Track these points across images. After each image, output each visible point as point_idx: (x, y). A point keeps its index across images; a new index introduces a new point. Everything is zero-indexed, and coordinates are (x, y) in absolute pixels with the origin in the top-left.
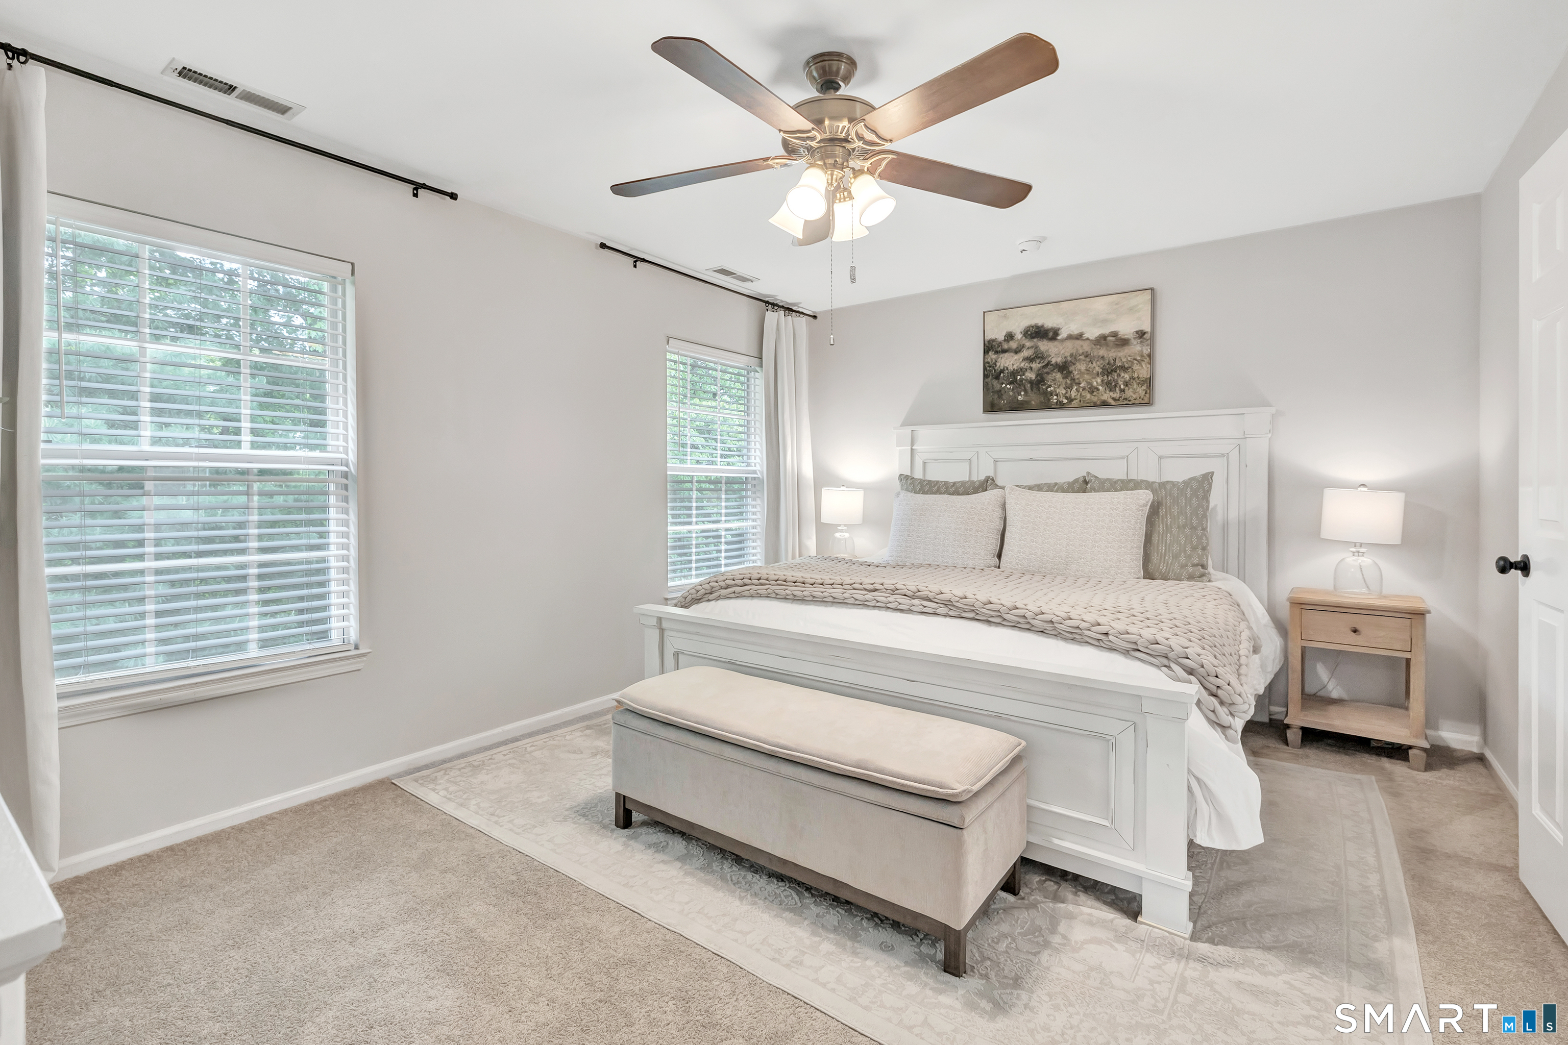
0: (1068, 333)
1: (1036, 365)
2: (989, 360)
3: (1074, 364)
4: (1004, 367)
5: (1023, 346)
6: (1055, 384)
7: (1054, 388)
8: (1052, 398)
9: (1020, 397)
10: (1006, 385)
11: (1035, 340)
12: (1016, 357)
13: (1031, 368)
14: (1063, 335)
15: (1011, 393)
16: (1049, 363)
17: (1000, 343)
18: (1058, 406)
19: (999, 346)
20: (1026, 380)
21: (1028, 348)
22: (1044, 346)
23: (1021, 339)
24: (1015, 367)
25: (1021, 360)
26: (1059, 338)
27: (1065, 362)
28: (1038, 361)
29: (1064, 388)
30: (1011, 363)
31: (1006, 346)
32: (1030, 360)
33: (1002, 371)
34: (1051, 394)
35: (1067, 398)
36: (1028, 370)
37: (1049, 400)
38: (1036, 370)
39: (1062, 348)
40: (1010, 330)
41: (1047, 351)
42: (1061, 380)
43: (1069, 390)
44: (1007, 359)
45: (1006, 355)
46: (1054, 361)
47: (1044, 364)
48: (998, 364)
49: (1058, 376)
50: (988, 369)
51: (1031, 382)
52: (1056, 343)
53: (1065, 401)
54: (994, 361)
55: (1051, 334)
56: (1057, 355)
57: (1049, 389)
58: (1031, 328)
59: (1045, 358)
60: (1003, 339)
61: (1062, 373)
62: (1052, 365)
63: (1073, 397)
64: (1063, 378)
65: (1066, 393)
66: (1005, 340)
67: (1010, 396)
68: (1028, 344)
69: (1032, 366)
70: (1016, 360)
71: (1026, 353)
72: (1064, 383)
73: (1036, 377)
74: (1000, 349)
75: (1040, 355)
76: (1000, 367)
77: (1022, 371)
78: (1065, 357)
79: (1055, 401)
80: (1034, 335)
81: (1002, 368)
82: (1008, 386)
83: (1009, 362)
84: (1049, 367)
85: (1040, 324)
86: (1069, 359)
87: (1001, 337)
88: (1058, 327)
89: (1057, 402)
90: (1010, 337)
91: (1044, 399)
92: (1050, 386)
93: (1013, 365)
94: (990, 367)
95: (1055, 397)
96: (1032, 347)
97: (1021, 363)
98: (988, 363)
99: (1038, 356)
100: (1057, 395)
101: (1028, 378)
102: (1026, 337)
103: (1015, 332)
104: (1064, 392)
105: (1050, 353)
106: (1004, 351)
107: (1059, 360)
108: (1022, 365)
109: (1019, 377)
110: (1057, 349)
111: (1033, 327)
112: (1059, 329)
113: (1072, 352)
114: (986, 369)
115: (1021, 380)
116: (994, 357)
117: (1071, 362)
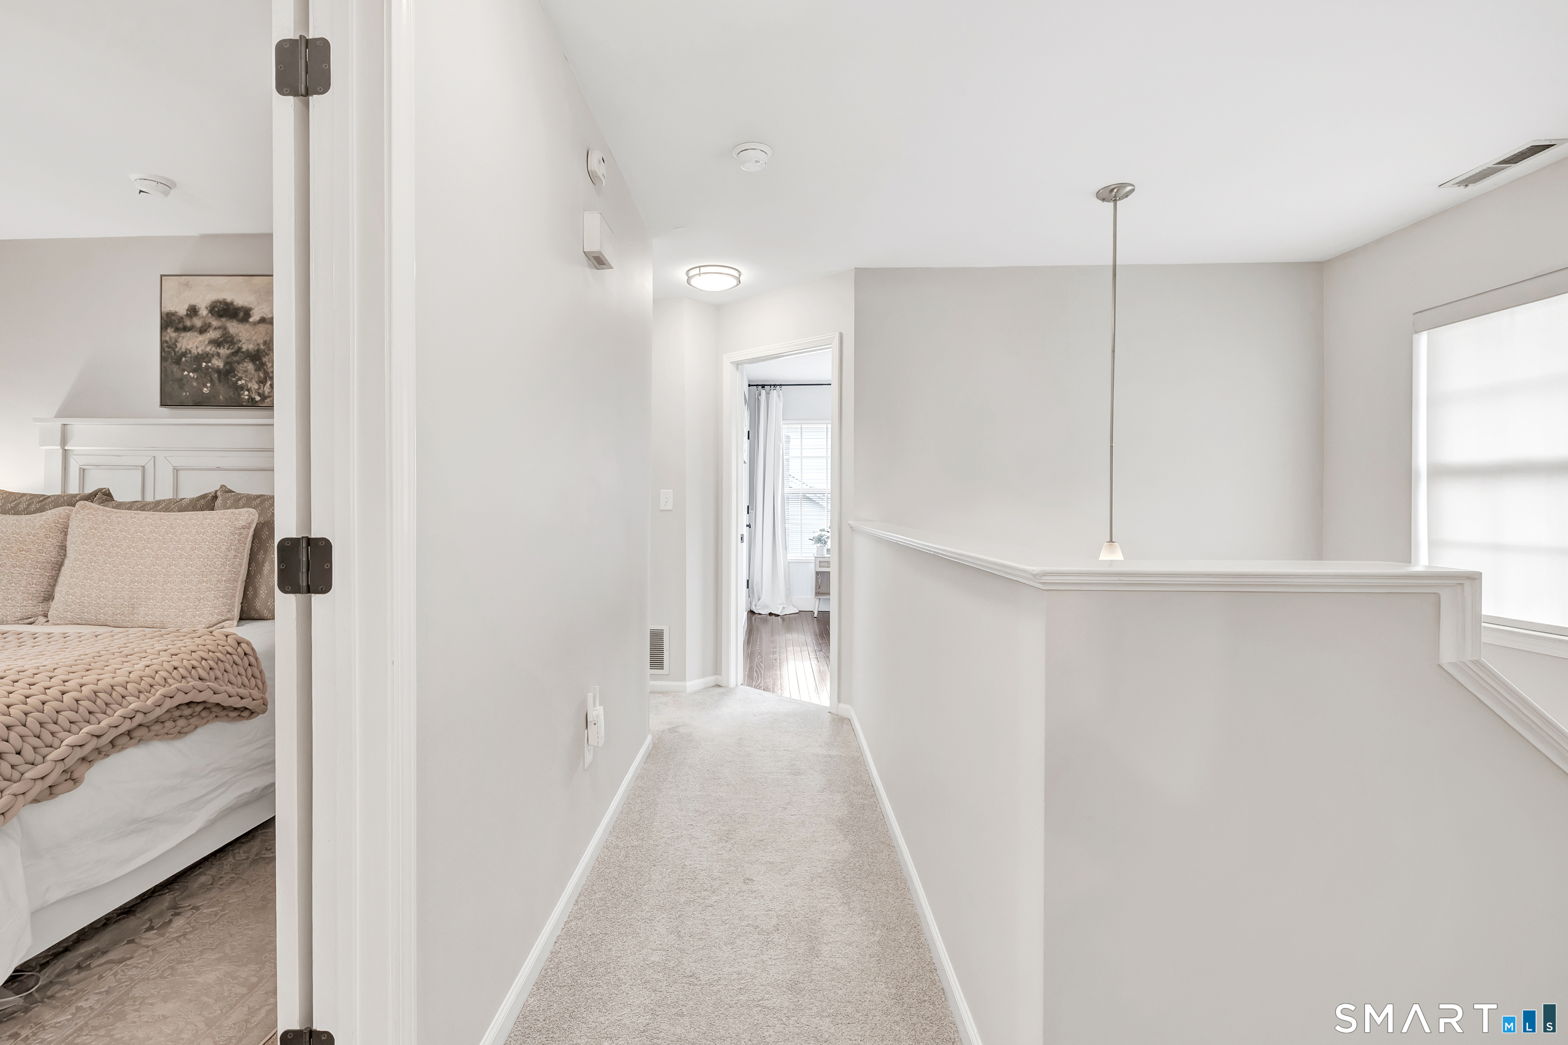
0: (261, 315)
1: (224, 351)
2: (167, 339)
3: (267, 355)
4: (186, 349)
5: (209, 326)
6: (246, 376)
7: (246, 381)
8: (243, 394)
9: (205, 389)
10: (189, 373)
11: (224, 319)
12: (201, 338)
13: (218, 354)
14: (255, 317)
15: (195, 384)
16: (240, 349)
17: (182, 318)
18: (250, 404)
19: (180, 322)
20: (213, 368)
21: (215, 328)
22: (233, 327)
23: (207, 316)
24: (200, 350)
25: (206, 343)
26: (251, 320)
27: (258, 350)
28: (226, 346)
29: (257, 382)
30: (194, 345)
31: (188, 323)
32: (217, 343)
33: (184, 354)
34: (242, 388)
35: (259, 395)
36: (215, 357)
37: (239, 395)
38: (224, 357)
39: (253, 333)
40: (193, 302)
41: (237, 335)
42: (253, 372)
43: (262, 385)
44: (189, 340)
45: (189, 334)
46: (244, 348)
47: (233, 351)
48: (179, 345)
49: (250, 367)
50: (167, 349)
51: (218, 371)
52: (247, 326)
53: (258, 398)
54: (173, 341)
55: (241, 314)
56: (249, 341)
57: (240, 383)
58: (219, 304)
59: (235, 344)
60: (185, 312)
61: (254, 364)
62: (243, 352)
63: (266, 393)
64: (256, 370)
65: (259, 388)
66: (187, 315)
67: (194, 387)
68: (215, 323)
69: (219, 351)
70: (200, 341)
71: (212, 335)
72: (256, 376)
73: (225, 366)
74: (181, 325)
75: (229, 339)
76: (181, 348)
77: (206, 357)
78: (258, 345)
79: (246, 397)
80: (221, 313)
81: (184, 350)
82: (191, 374)
83: (193, 343)
84: (240, 354)
85: (229, 300)
86: (262, 347)
87: (182, 310)
88: (250, 306)
89: (248, 399)
90: (193, 311)
91: (234, 394)
92: (240, 379)
93: (197, 348)
94: (169, 347)
95: (246, 393)
96: (220, 328)
97: (206, 346)
98: (166, 342)
99: (226, 340)
100: (248, 390)
101: (216, 366)
102: (212, 315)
103: (200, 306)
104: (256, 387)
105: (241, 338)
106: (186, 329)
107: (251, 347)
108: (208, 349)
109: (204, 364)
110: (248, 334)
111: (220, 302)
112: (250, 309)
113: (265, 339)
114: (164, 350)
115: (207, 368)
116: (174, 335)
117: (264, 351)
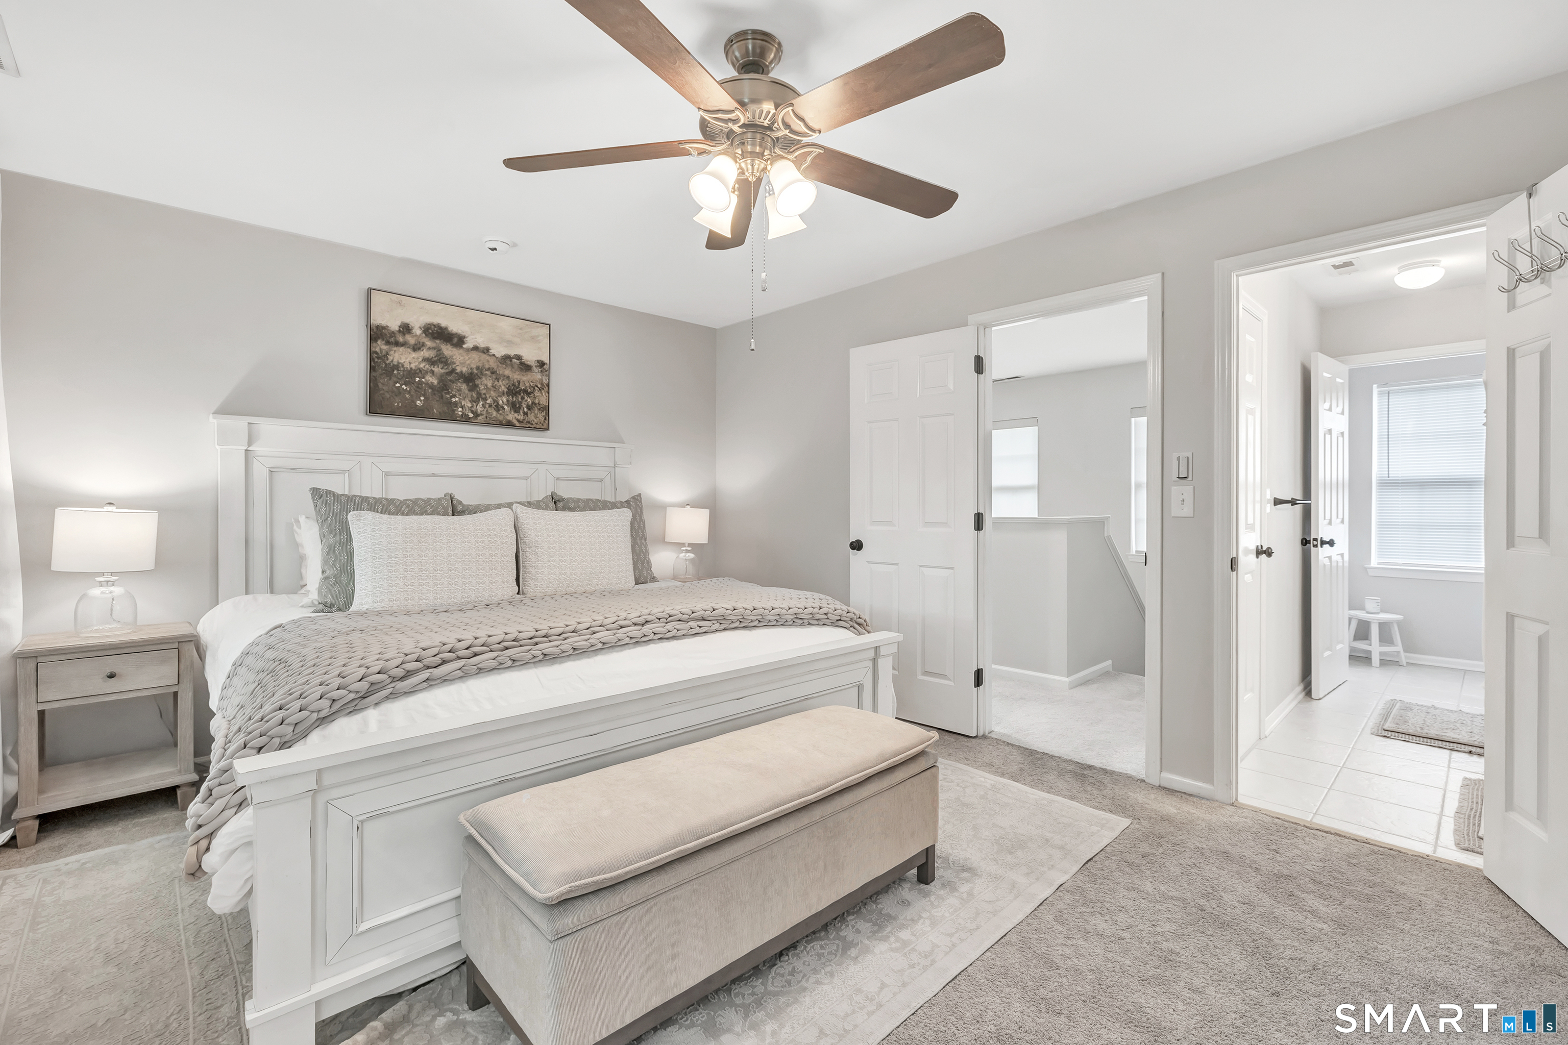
0: (474, 344)
1: (437, 370)
2: (378, 350)
3: (480, 378)
4: (399, 363)
5: (423, 345)
6: (460, 395)
7: (459, 399)
8: (457, 410)
9: (419, 402)
10: (401, 385)
11: (438, 341)
12: (414, 355)
13: (433, 372)
14: (469, 344)
15: (407, 396)
16: (453, 370)
17: (393, 332)
18: (464, 419)
19: (391, 337)
20: (427, 384)
21: (429, 348)
22: (448, 350)
23: (420, 335)
24: (413, 366)
25: (420, 360)
26: (464, 346)
27: (471, 373)
28: (441, 366)
29: (470, 401)
30: (408, 360)
31: (401, 339)
32: (431, 362)
33: (397, 367)
34: (456, 404)
35: (472, 412)
36: (429, 373)
37: (454, 411)
38: (438, 375)
39: (467, 358)
40: (407, 321)
41: (451, 357)
42: (467, 392)
43: (475, 404)
44: (402, 354)
45: (401, 349)
46: (458, 370)
47: (447, 371)
48: (390, 358)
49: (464, 387)
50: (376, 360)
51: (431, 386)
52: (461, 351)
53: (471, 415)
54: (384, 353)
55: (455, 340)
56: (462, 364)
57: (453, 400)
58: (433, 327)
59: (449, 365)
60: (397, 329)
61: (468, 385)
62: (457, 373)
63: (479, 411)
64: (469, 390)
65: (472, 407)
66: (399, 331)
67: (407, 399)
68: (429, 343)
69: (433, 369)
70: (414, 358)
71: (425, 353)
72: (469, 396)
73: (438, 383)
74: (392, 340)
75: (443, 360)
76: (392, 361)
77: (419, 372)
78: (471, 369)
79: (460, 413)
80: (436, 335)
81: (395, 363)
82: (404, 386)
83: (405, 358)
84: (454, 375)
85: (443, 325)
86: (475, 371)
87: (394, 326)
88: (464, 334)
89: (462, 415)
90: (406, 329)
91: (448, 409)
92: (454, 396)
93: (410, 363)
94: (378, 358)
95: (460, 409)
96: (434, 348)
97: (420, 363)
98: (376, 353)
99: (441, 360)
100: (462, 407)
101: (429, 382)
102: (427, 335)
103: (413, 325)
104: (470, 405)
105: (455, 361)
106: (397, 344)
107: (464, 370)
108: (422, 366)
109: (417, 379)
110: (462, 358)
111: (434, 325)
112: (464, 337)
113: (478, 364)
114: (374, 360)
115: (420, 383)
116: (384, 347)
117: (477, 374)
